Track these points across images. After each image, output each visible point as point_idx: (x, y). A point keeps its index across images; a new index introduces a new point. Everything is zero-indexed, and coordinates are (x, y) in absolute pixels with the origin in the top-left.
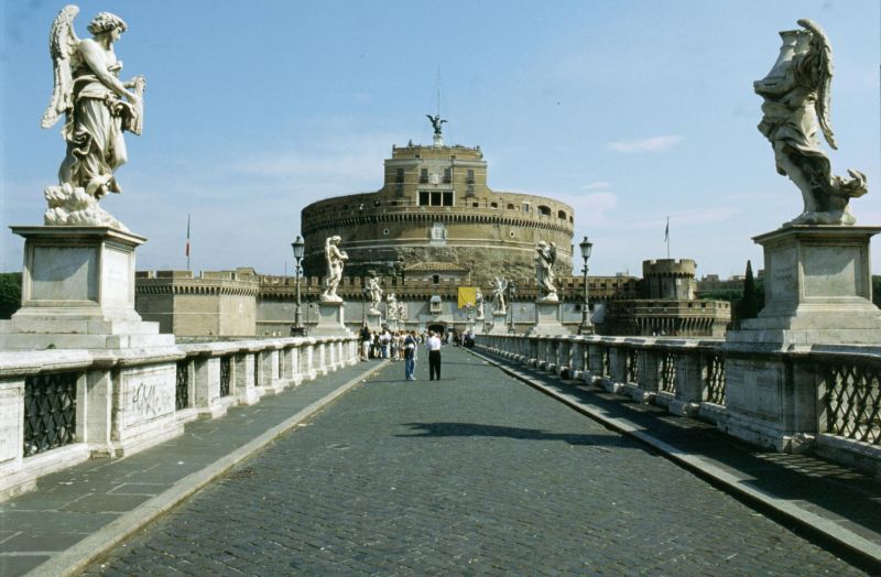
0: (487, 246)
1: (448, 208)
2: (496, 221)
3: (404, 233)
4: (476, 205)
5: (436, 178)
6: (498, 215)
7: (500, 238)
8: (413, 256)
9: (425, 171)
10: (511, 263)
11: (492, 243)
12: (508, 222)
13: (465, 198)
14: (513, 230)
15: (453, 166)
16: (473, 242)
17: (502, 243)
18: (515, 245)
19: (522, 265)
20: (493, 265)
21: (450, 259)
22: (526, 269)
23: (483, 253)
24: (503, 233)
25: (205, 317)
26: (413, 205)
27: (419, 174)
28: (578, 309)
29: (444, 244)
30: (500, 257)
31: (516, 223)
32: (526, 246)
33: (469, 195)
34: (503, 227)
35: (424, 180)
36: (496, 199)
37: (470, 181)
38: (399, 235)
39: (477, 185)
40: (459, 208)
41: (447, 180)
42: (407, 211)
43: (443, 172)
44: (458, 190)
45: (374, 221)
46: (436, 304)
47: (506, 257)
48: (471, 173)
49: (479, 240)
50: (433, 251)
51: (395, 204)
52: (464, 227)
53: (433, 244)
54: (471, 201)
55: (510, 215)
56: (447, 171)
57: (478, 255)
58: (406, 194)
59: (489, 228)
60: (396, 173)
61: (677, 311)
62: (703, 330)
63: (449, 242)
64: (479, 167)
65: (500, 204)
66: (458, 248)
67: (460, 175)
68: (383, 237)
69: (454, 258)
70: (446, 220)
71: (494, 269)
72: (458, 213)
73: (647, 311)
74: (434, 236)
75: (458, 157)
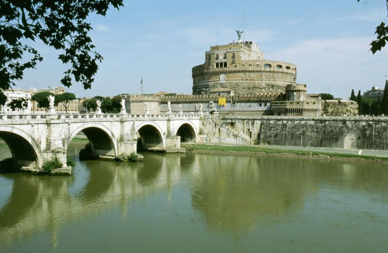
0: (240, 81)
1: (226, 68)
2: (244, 72)
3: (211, 78)
4: (236, 66)
5: (221, 57)
6: (244, 69)
7: (246, 78)
8: (214, 86)
9: (217, 55)
10: (251, 87)
11: (243, 80)
12: (250, 72)
13: (232, 64)
14: (252, 74)
15: (227, 52)
16: (235, 80)
17: (247, 80)
18: (253, 80)
19: (256, 88)
20: (243, 88)
21: (226, 87)
22: (258, 89)
23: (239, 84)
24: (247, 76)
25: (139, 109)
26: (214, 68)
27: (216, 56)
28: (261, 105)
29: (224, 81)
30: (246, 85)
31: (253, 72)
32: (257, 80)
33: (233, 63)
34: (247, 74)
35: (217, 58)
36: (244, 63)
37: (233, 57)
38: (209, 79)
39: (236, 58)
40: (230, 68)
41: (225, 58)
42: (212, 70)
43: (224, 55)
44: (229, 61)
45: (203, 74)
46: (211, 104)
47: (248, 85)
48: (234, 54)
49: (237, 79)
50: (221, 84)
51: (208, 68)
52: (231, 75)
53: (221, 82)
54: (234, 65)
55: (250, 68)
56: (225, 54)
57: (237, 85)
58: (211, 64)
59: (242, 74)
60: (208, 56)
61: (286, 106)
62: (299, 113)
63: (226, 80)
64: (237, 51)
65: (246, 65)
66: (229, 83)
67: (230, 55)
68: (206, 80)
69: (228, 87)
70: (225, 73)
71: (243, 90)
72: (229, 70)
73: (275, 106)
74: (221, 79)
75: (232, 48)
